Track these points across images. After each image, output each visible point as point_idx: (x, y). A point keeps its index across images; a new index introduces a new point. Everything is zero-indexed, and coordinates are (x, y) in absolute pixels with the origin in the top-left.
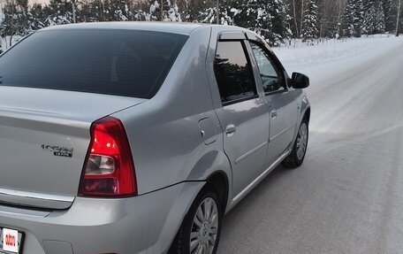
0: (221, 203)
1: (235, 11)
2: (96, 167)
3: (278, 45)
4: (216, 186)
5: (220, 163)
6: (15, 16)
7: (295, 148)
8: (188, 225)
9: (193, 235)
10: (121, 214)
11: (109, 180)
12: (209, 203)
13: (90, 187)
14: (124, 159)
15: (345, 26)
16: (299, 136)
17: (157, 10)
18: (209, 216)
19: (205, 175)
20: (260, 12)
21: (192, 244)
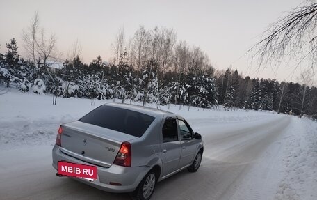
0: (157, 177)
1: (188, 86)
2: (120, 156)
3: (209, 108)
4: (156, 170)
5: (159, 162)
6: (72, 71)
7: (194, 164)
8: (144, 181)
9: (145, 185)
10: (125, 172)
11: (123, 161)
12: (152, 176)
13: (118, 162)
14: (129, 155)
15: (250, 102)
16: (196, 158)
17: (146, 78)
18: (151, 181)
19: (154, 165)
20: (202, 89)
21: (144, 189)
